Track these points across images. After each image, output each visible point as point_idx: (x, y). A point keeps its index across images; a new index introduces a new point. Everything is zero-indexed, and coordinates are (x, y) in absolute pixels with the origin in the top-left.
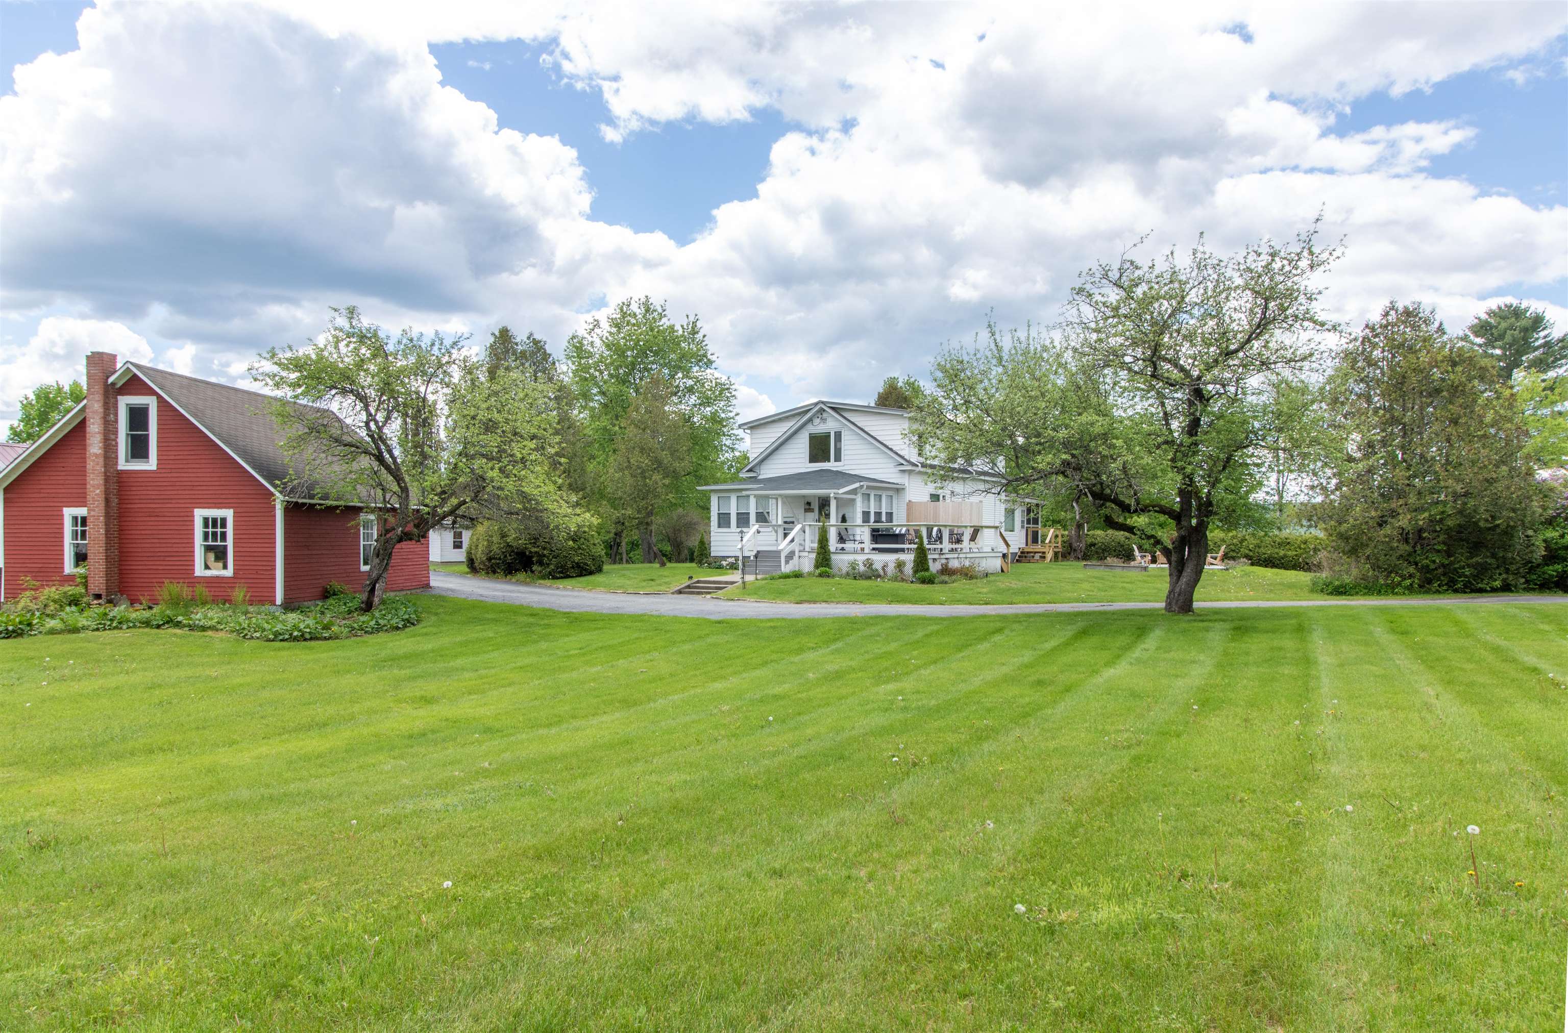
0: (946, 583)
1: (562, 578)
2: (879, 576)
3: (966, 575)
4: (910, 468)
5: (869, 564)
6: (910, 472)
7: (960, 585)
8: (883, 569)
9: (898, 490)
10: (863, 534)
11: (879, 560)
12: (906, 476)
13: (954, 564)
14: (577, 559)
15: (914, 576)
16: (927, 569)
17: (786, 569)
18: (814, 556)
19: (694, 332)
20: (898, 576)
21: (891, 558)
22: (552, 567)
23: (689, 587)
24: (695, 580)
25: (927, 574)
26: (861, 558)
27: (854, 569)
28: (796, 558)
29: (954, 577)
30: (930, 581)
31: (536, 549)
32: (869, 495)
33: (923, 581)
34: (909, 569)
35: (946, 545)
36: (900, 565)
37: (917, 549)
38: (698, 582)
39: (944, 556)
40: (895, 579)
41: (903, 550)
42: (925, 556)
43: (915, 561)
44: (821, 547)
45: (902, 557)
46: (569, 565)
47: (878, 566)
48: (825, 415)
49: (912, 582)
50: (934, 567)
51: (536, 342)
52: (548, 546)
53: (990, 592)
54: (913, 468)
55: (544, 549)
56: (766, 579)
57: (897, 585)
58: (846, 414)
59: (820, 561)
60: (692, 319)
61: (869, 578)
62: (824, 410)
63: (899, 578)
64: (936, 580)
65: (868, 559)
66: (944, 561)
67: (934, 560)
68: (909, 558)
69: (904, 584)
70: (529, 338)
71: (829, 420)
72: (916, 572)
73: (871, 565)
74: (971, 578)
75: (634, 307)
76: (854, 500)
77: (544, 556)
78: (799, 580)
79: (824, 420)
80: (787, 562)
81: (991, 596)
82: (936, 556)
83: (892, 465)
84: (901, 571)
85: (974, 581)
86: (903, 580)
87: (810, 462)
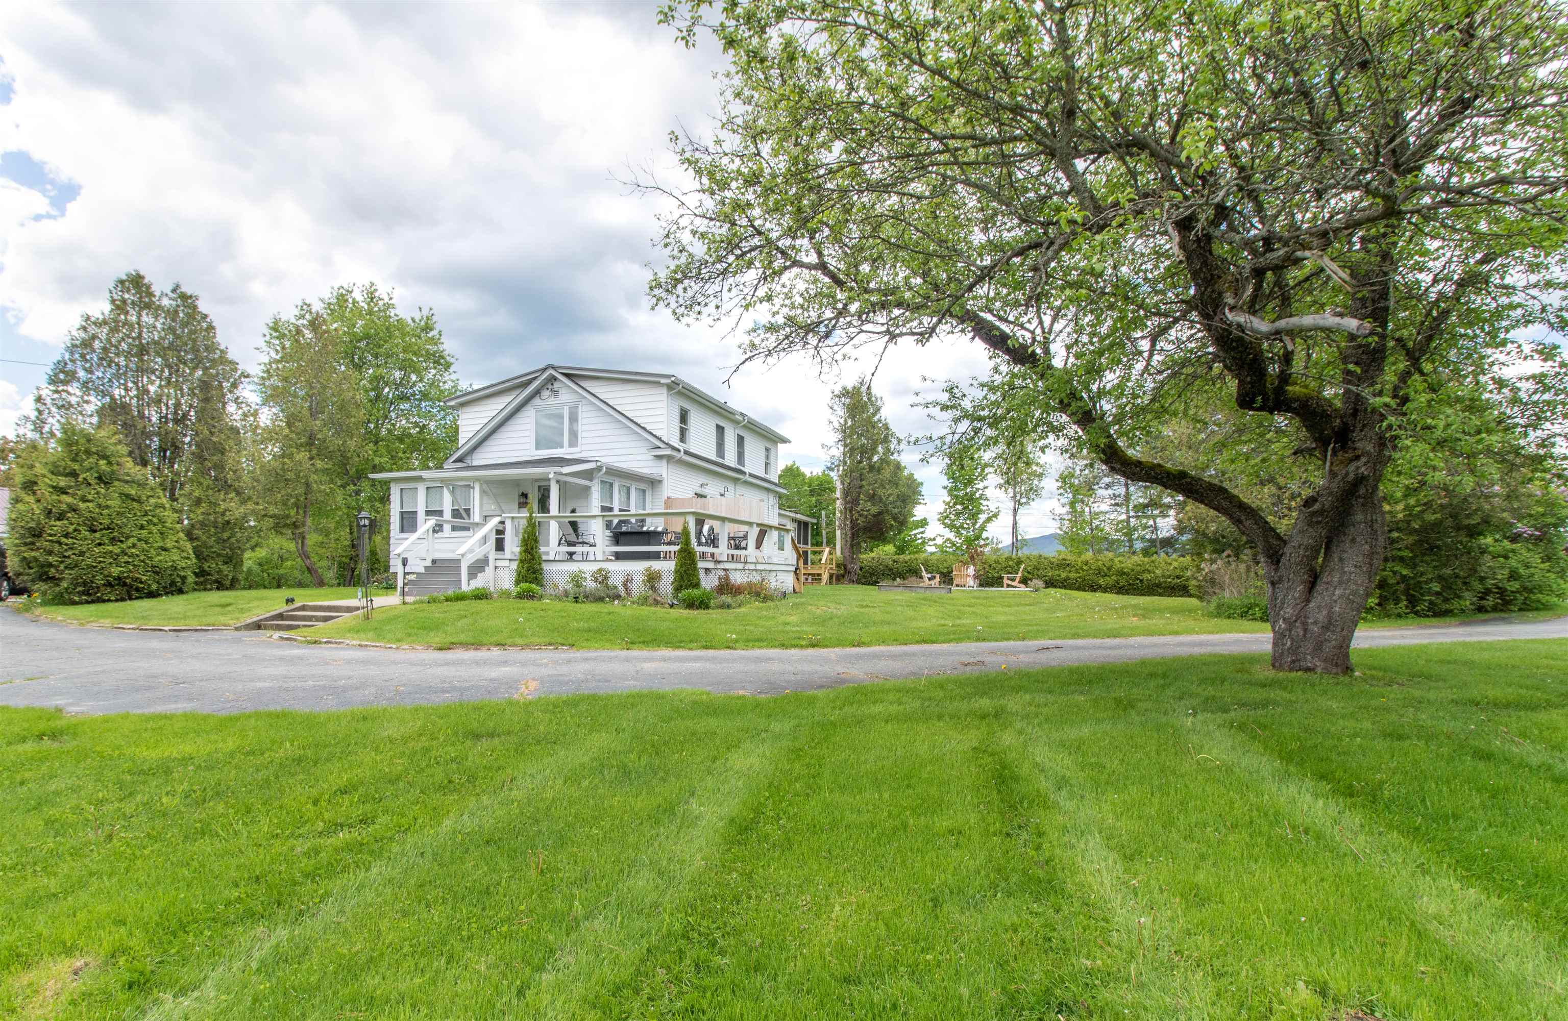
0: (729, 607)
1: (88, 602)
2: (618, 597)
3: (758, 594)
4: (669, 452)
5: (602, 577)
6: (669, 458)
7: (751, 608)
8: (625, 584)
9: (654, 483)
10: (597, 531)
11: (619, 570)
12: (664, 463)
13: (738, 578)
14: (115, 571)
15: (676, 597)
16: (697, 585)
17: (466, 586)
18: (514, 565)
19: (428, 328)
20: (651, 598)
21: (638, 568)
22: (64, 584)
23: (280, 616)
24: (297, 604)
25: (696, 592)
26: (589, 568)
27: (578, 585)
28: (489, 570)
29: (741, 597)
30: (702, 604)
31: (33, 554)
32: (611, 485)
33: (691, 604)
34: (666, 585)
35: (723, 550)
36: (652, 578)
37: (680, 551)
38: (303, 608)
39: (721, 566)
40: (644, 601)
41: (656, 556)
42: (693, 563)
43: (676, 571)
44: (526, 551)
45: (656, 565)
46: (99, 580)
47: (616, 581)
48: (557, 385)
49: (672, 606)
50: (708, 582)
51: (184, 297)
52: (57, 548)
53: (803, 622)
54: (674, 453)
55: (50, 553)
56: (422, 602)
57: (646, 610)
58: (585, 384)
59: (524, 572)
60: (425, 312)
61: (601, 599)
62: (556, 379)
63: (651, 601)
64: (712, 603)
65: (600, 570)
66: (722, 573)
67: (707, 570)
68: (667, 568)
69: (658, 610)
70: (174, 291)
71: (563, 391)
72: (678, 589)
73: (606, 578)
74: (765, 599)
75: (358, 296)
76: (588, 488)
77: (50, 565)
78: (482, 604)
79: (556, 393)
80: (472, 575)
81: (806, 628)
82: (710, 565)
83: (644, 450)
84: (653, 588)
85: (770, 603)
86: (657, 603)
87: (537, 449)
